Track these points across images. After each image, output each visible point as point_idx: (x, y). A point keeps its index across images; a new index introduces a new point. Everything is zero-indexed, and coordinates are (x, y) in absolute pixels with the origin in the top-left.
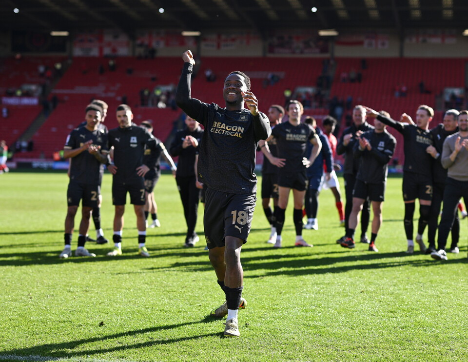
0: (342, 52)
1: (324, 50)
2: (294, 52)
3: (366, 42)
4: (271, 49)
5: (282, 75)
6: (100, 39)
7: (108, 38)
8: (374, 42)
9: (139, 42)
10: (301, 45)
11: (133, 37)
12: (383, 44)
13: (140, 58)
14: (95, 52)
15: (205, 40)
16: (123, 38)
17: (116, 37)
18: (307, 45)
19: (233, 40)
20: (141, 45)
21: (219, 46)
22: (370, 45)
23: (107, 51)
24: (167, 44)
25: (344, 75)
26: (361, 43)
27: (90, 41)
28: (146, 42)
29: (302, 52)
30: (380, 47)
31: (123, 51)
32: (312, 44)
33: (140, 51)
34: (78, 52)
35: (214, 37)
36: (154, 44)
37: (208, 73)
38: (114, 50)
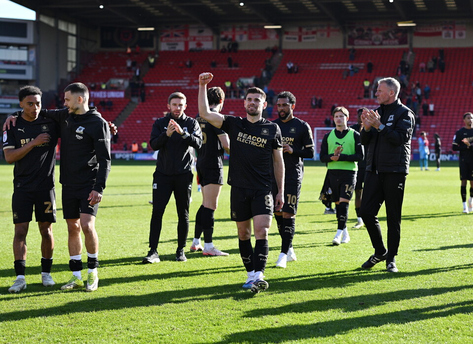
0: (420, 43)
1: (403, 41)
2: (373, 44)
3: (444, 32)
4: (351, 41)
5: (361, 65)
6: (186, 34)
7: (193, 33)
8: (451, 32)
9: (223, 36)
10: (381, 37)
11: (217, 32)
12: (461, 35)
13: (224, 51)
14: (181, 47)
15: (287, 33)
16: (208, 33)
17: (200, 32)
18: (386, 36)
19: (314, 33)
20: (225, 39)
21: (300, 40)
22: (448, 35)
23: (192, 45)
24: (250, 38)
25: (422, 65)
26: (440, 34)
27: (176, 36)
28: (230, 37)
29: (381, 44)
30: (457, 37)
31: (208, 45)
32: (390, 35)
33: (224, 44)
34: (164, 47)
35: (296, 30)
36: (237, 38)
37: (290, 65)
38: (199, 44)
